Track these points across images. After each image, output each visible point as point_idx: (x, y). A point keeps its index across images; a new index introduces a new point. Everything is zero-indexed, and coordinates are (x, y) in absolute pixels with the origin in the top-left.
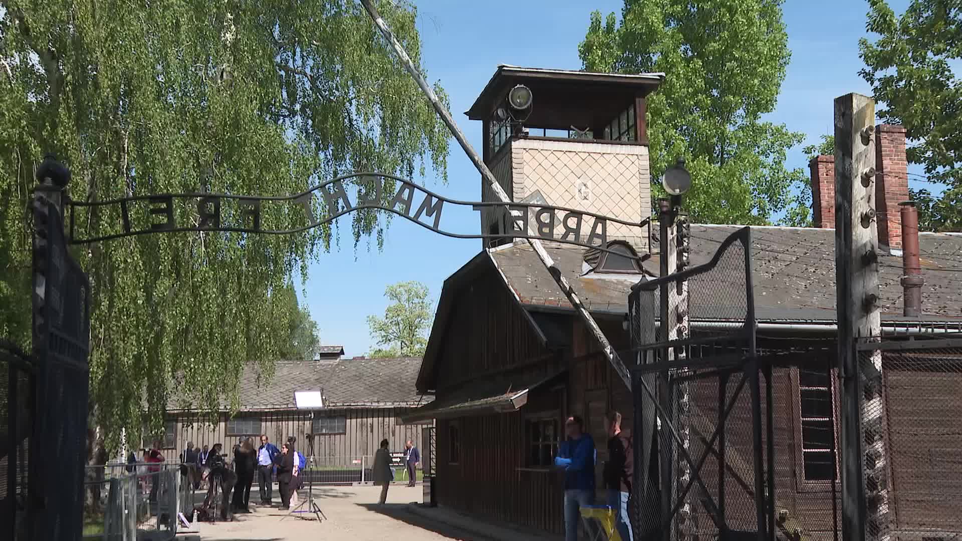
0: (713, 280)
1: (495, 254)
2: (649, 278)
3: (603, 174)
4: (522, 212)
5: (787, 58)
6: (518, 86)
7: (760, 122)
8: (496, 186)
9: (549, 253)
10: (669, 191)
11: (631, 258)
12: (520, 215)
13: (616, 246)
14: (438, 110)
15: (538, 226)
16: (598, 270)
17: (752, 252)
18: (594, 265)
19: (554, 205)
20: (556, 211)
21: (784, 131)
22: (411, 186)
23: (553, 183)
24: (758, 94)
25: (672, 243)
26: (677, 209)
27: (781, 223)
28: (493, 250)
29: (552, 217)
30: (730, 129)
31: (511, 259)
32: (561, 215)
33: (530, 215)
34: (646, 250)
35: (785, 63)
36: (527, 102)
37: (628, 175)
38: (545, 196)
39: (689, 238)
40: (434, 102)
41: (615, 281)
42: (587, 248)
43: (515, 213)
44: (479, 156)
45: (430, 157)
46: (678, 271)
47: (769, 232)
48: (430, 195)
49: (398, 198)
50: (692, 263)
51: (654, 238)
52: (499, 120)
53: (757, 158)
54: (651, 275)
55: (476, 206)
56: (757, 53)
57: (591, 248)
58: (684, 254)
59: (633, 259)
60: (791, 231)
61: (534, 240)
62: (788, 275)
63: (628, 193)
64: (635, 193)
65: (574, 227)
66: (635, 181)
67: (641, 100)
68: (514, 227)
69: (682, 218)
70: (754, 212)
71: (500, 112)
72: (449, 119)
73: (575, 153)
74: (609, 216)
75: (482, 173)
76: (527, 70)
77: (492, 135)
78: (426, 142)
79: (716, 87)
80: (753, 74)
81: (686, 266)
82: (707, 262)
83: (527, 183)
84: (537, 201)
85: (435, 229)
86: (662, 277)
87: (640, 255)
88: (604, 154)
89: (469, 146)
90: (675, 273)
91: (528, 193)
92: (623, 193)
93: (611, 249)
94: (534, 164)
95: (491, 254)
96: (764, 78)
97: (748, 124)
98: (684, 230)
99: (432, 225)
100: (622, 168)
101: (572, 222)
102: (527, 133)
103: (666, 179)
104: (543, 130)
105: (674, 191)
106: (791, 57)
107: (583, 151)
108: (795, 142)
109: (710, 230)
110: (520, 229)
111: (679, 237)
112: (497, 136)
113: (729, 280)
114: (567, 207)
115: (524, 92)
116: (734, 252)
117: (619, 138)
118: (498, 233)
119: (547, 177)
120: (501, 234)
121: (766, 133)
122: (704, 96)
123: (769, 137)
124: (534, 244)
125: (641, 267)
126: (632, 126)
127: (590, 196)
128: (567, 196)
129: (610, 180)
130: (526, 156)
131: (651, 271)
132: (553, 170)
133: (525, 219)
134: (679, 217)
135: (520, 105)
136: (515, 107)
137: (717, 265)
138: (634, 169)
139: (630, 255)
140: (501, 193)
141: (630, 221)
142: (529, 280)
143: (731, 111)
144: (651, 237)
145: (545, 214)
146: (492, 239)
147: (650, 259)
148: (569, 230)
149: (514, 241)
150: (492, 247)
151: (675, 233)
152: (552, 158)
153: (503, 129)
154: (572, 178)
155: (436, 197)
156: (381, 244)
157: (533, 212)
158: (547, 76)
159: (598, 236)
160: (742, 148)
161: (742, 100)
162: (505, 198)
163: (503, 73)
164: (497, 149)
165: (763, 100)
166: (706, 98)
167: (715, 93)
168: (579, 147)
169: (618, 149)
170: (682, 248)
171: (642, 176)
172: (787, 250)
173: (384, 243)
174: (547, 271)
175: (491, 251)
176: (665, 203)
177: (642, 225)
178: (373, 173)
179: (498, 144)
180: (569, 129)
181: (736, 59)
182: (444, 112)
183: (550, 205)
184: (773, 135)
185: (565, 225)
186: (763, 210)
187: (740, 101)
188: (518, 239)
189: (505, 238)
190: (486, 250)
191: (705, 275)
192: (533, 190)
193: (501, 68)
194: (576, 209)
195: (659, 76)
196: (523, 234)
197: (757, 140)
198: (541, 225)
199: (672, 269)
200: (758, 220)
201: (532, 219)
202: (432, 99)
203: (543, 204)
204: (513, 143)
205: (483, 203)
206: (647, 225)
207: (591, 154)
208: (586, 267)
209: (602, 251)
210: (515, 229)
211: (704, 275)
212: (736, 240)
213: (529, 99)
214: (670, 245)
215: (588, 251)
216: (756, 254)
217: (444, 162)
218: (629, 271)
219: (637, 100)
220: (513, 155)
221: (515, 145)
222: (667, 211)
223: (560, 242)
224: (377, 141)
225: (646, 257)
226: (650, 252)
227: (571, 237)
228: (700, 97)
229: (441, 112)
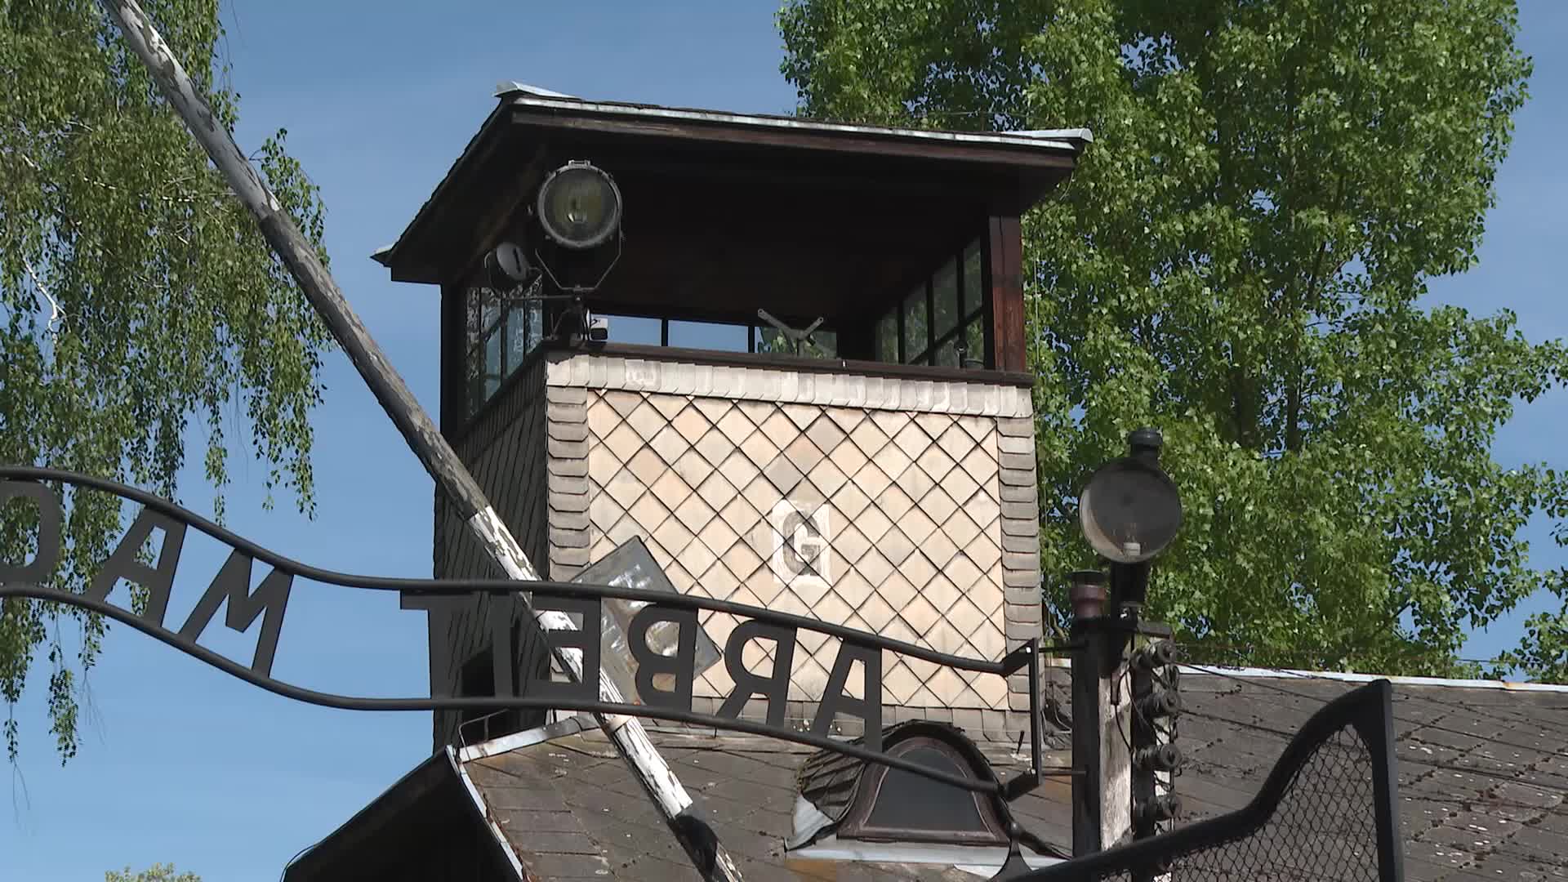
0: (1260, 873)
1: (480, 767)
2: (1036, 862)
3: (873, 482)
4: (580, 617)
5: (1517, 84)
6: (571, 164)
7: (1424, 305)
8: (490, 524)
9: (673, 765)
10: (1102, 545)
11: (969, 788)
12: (573, 627)
13: (916, 744)
14: (276, 241)
15: (635, 666)
16: (849, 829)
17: (1399, 774)
18: (837, 811)
19: (696, 592)
20: (703, 614)
21: (1510, 335)
22: (177, 520)
23: (694, 512)
24: (1419, 205)
25: (1116, 734)
26: (1133, 613)
27: (1506, 667)
28: (470, 753)
29: (690, 634)
30: (1316, 328)
31: (534, 785)
32: (719, 628)
33: (608, 626)
34: (1020, 757)
35: (1508, 100)
36: (600, 226)
37: (959, 486)
38: (663, 560)
39: (1173, 718)
40: (264, 215)
41: (912, 871)
42: (812, 749)
43: (554, 620)
44: (427, 412)
45: (246, 408)
46: (1135, 838)
47: (1463, 702)
48: (245, 552)
49: (125, 562)
50: (1186, 807)
51: (1052, 712)
52: (502, 282)
53: (1415, 430)
54: (1042, 849)
55: (411, 593)
56: (1412, 64)
57: (830, 748)
58: (1159, 774)
59: (976, 789)
60: (1542, 698)
61: (621, 719)
62: (1532, 859)
63: (962, 552)
64: (986, 552)
65: (766, 670)
66: (986, 511)
67: (1007, 222)
68: (548, 671)
69: (1152, 645)
70: (1407, 624)
71: (504, 256)
72: (318, 280)
73: (770, 409)
74: (895, 632)
75: (437, 477)
76: (602, 108)
77: (473, 336)
78: (233, 355)
79: (1266, 183)
80: (1396, 134)
81: (1164, 818)
82: (1241, 807)
83: (600, 510)
84: (635, 579)
85: (258, 675)
86: (1081, 859)
87: (1004, 776)
88: (875, 410)
89: (391, 379)
90: (1128, 841)
91: (605, 548)
92: (940, 551)
93: (897, 754)
94: (623, 442)
95: (463, 769)
96: (1439, 150)
97: (1382, 311)
98: (1157, 687)
99: (246, 660)
100: (936, 463)
101: (758, 657)
102: (603, 333)
103: (1094, 506)
104: (660, 321)
105: (1123, 549)
106: (1528, 81)
107: (801, 399)
108: (1550, 376)
109: (1254, 688)
110: (572, 676)
111: (1140, 712)
112: (494, 340)
113: (1319, 870)
114: (743, 598)
115: (589, 190)
116: (1337, 771)
117: (930, 355)
118: (492, 694)
119: (670, 489)
120: (503, 697)
121: (1446, 346)
122: (1225, 211)
123: (1456, 361)
124: (622, 733)
125: (1002, 819)
126: (973, 317)
127: (826, 562)
128: (743, 561)
129: (896, 503)
130: (599, 417)
131: (1044, 837)
132: (694, 468)
133: (588, 638)
134: (1139, 641)
135: (579, 232)
136: (561, 239)
137: (1276, 817)
138: (982, 467)
139: (967, 777)
140: (505, 545)
141: (965, 653)
142: (599, 865)
143: (1322, 266)
144: (1042, 713)
145: (661, 626)
146: (471, 712)
147: (1034, 791)
148: (745, 682)
149: (550, 719)
150: (469, 744)
151: (1126, 699)
152: (692, 426)
153: (517, 316)
154: (763, 495)
155: (266, 558)
156: (66, 727)
157: (619, 616)
158: (676, 132)
159: (851, 705)
160: (1361, 399)
161: (1359, 227)
162: (520, 565)
163: (518, 119)
164: (492, 387)
165: (1436, 228)
166: (1233, 217)
167: (1263, 201)
168: (786, 385)
169: (925, 395)
170: (1149, 752)
171: (1010, 494)
172: (1532, 768)
173: (79, 724)
174: (666, 829)
175: (464, 756)
176: (1092, 591)
177: (1007, 667)
178: (29, 469)
179: (497, 370)
180: (751, 322)
181: (1336, 83)
182: (301, 253)
183: (682, 591)
184: (1469, 352)
185: (735, 666)
186: (1436, 617)
187: (1352, 229)
188: (562, 715)
189: (515, 709)
190: (445, 754)
191: (1232, 854)
192: (620, 535)
193: (509, 99)
194: (773, 607)
195: (1069, 140)
196: (584, 694)
197: (1413, 371)
198: (648, 663)
199: (1115, 829)
200: (1415, 656)
201: (615, 644)
202: (258, 205)
203: (659, 588)
204: (551, 368)
205: (441, 582)
206: (1026, 669)
207: (832, 413)
208: (808, 816)
209: (867, 761)
210: (555, 678)
211: (1227, 855)
212: (1341, 729)
213: (607, 212)
214: (1110, 742)
215: (813, 759)
216: (1419, 779)
217: (300, 433)
218: (963, 834)
219: (994, 221)
220: (551, 411)
221: (559, 373)
222: (1096, 620)
223: (717, 726)
224: (48, 349)
225: (1024, 784)
226: (1035, 766)
227: (756, 708)
228: (1209, 216)
229: (291, 251)
